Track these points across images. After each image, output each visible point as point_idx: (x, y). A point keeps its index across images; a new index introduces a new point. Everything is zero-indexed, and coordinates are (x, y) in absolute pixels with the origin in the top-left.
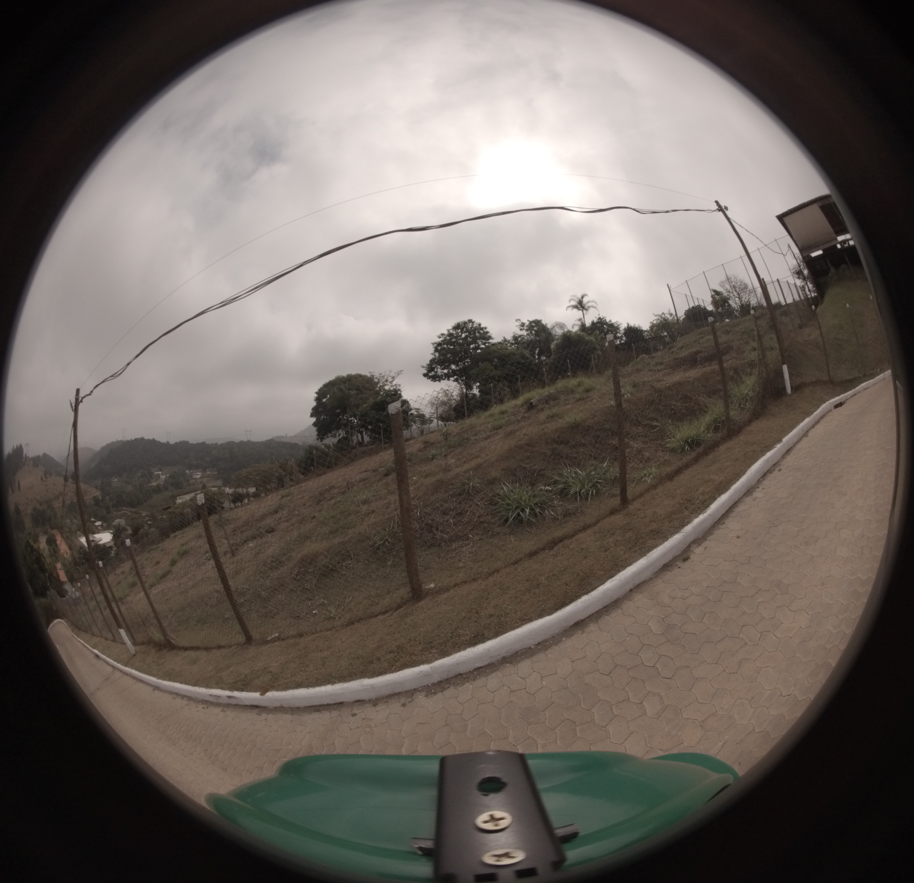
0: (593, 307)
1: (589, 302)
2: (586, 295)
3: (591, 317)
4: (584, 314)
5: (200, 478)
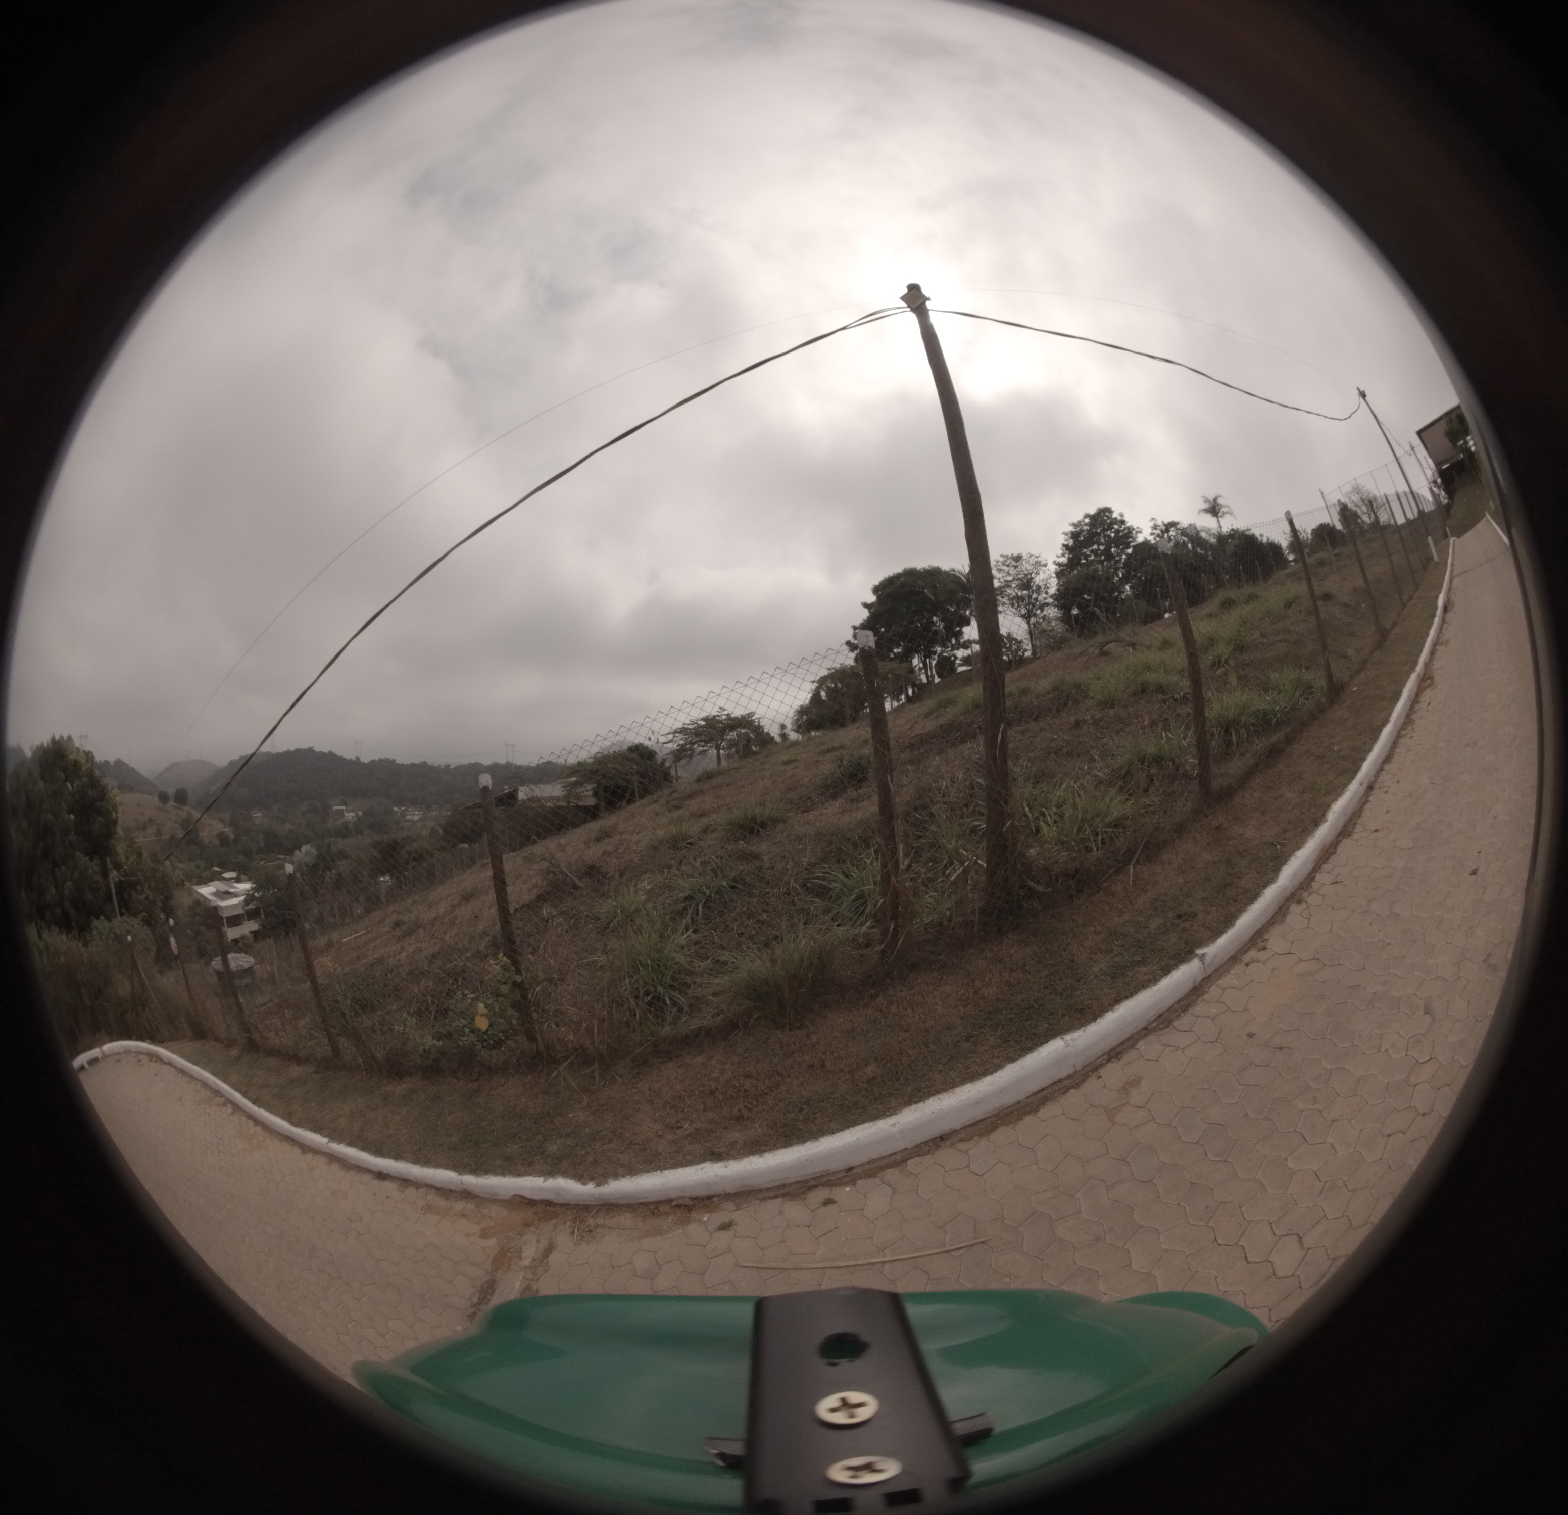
0: (1227, 513)
1: (1222, 506)
2: (1220, 496)
3: (1227, 525)
4: (1219, 521)
5: (419, 820)
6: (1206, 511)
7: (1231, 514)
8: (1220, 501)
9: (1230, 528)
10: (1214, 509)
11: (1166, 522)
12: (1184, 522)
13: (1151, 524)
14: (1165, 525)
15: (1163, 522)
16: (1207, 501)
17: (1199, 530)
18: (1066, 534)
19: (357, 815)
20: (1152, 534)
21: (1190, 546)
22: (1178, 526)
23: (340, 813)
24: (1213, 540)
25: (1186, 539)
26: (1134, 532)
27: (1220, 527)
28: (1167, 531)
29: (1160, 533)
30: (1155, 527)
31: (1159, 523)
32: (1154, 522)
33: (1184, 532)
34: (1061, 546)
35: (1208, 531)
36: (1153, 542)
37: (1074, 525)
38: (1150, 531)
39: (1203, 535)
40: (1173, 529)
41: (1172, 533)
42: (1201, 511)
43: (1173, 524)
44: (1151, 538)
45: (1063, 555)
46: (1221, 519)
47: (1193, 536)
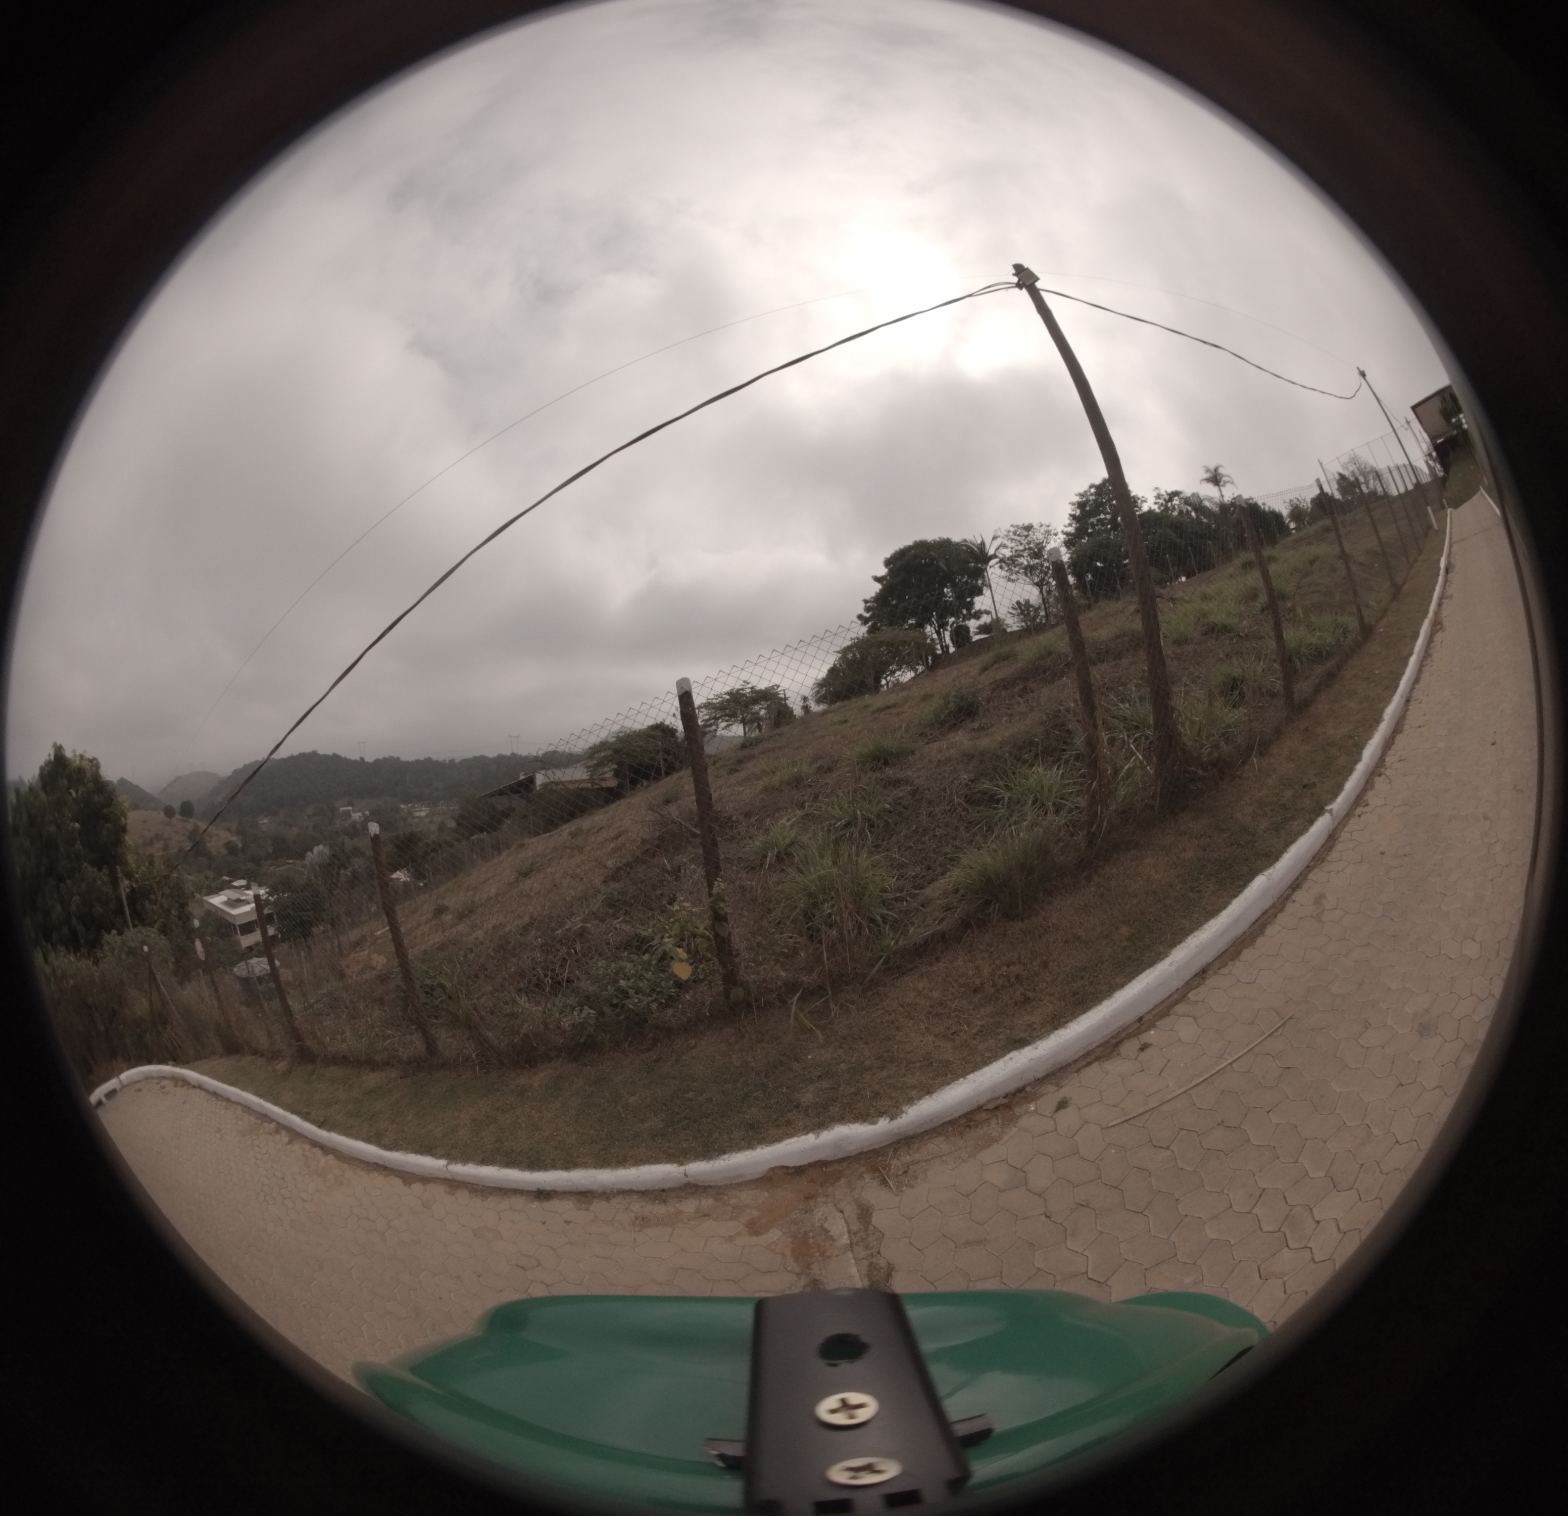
0: (1228, 482)
1: (1223, 476)
2: (1221, 466)
3: (1228, 494)
4: (1221, 491)
5: (427, 816)
6: (1208, 480)
7: (1232, 483)
8: (1221, 471)
9: (1232, 497)
10: (1215, 479)
11: (1169, 491)
12: (1188, 492)
13: (1155, 494)
14: (1168, 494)
15: (1166, 491)
16: (1208, 471)
17: (1202, 498)
18: (1073, 504)
19: (364, 814)
20: (1156, 503)
21: (1193, 514)
22: (1181, 496)
23: (347, 815)
24: (1216, 509)
25: (1189, 508)
26: (1139, 501)
27: (1222, 496)
28: (1171, 500)
29: (1164, 502)
30: (1158, 496)
31: (1163, 492)
32: (1157, 492)
33: (1187, 501)
34: (1068, 516)
35: (1210, 499)
36: (1158, 511)
37: (1081, 495)
38: (1153, 500)
39: (1207, 504)
40: (1176, 498)
41: (1176, 501)
42: (1203, 480)
43: (1176, 494)
44: (1155, 508)
45: (1070, 525)
46: (1222, 489)
47: (1196, 504)
